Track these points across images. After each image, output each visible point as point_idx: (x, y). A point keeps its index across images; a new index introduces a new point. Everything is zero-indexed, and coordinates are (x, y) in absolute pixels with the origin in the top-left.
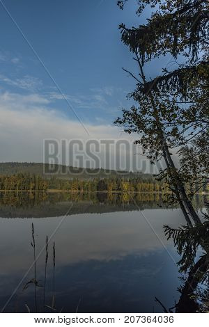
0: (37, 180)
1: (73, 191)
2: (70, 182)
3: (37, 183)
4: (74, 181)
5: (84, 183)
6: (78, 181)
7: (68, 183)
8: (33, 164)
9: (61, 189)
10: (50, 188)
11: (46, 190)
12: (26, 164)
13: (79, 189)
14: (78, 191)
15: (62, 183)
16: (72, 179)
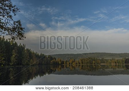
0: (96, 60)
1: (113, 64)
2: (111, 60)
3: (96, 61)
4: (113, 59)
5: (118, 60)
6: (114, 59)
7: (109, 60)
8: (93, 53)
9: (107, 63)
10: (102, 63)
11: (100, 64)
12: (90, 53)
13: (116, 63)
14: (115, 64)
15: (107, 61)
16: (112, 59)
